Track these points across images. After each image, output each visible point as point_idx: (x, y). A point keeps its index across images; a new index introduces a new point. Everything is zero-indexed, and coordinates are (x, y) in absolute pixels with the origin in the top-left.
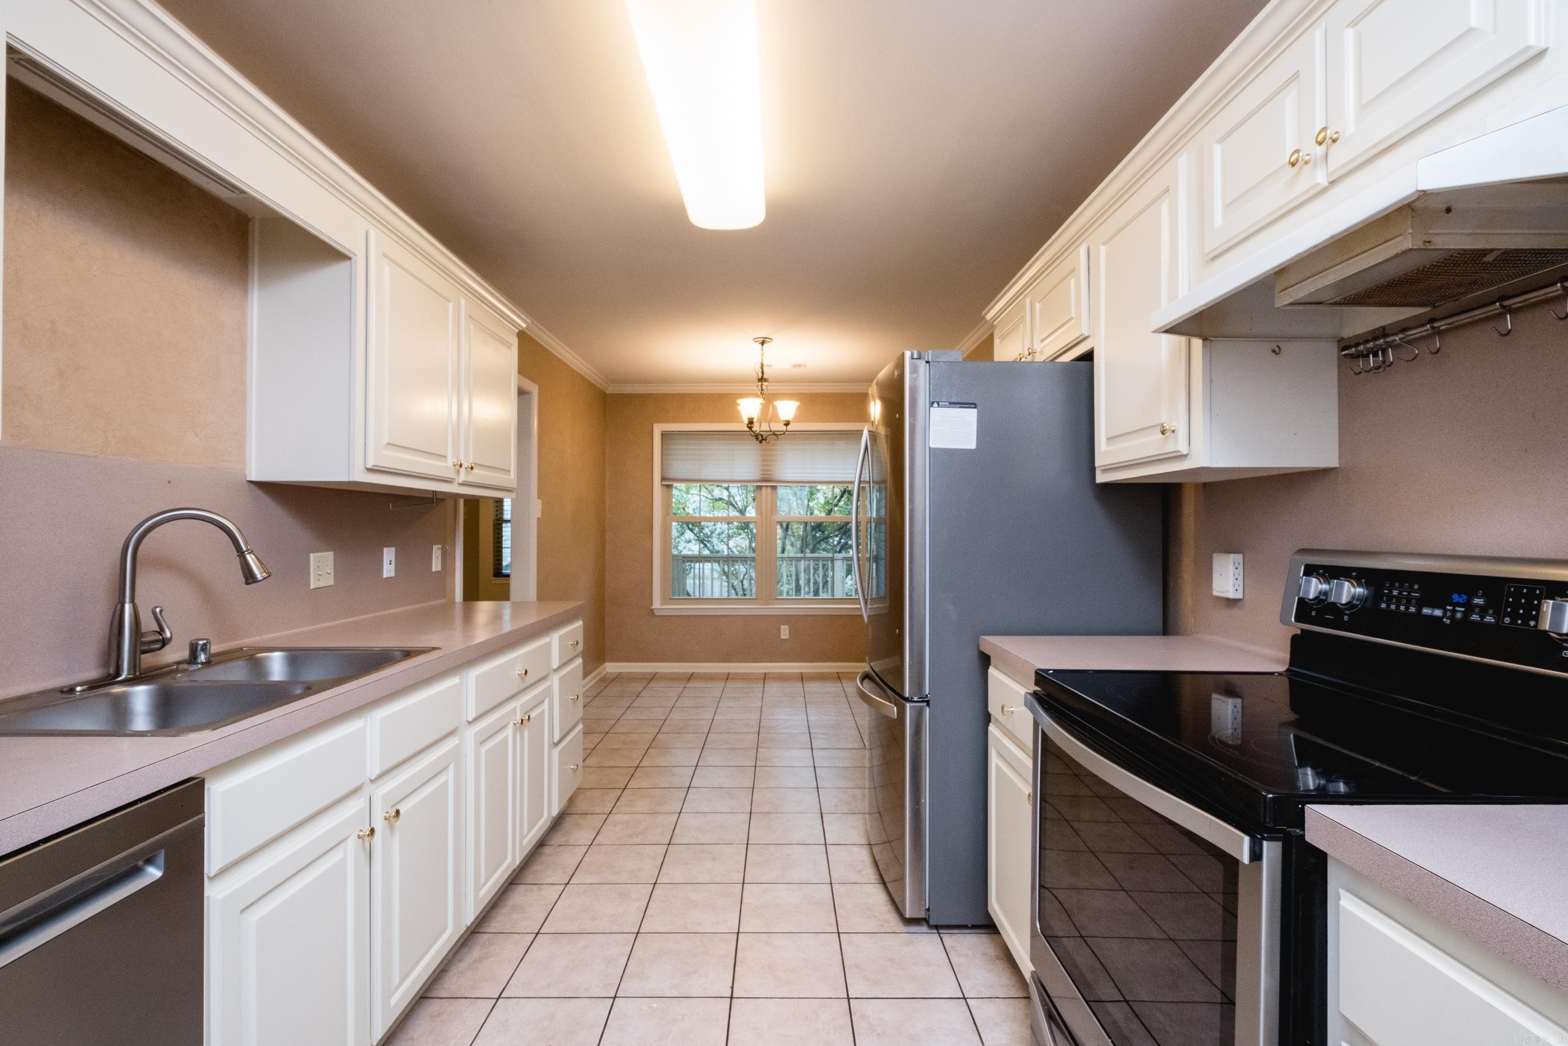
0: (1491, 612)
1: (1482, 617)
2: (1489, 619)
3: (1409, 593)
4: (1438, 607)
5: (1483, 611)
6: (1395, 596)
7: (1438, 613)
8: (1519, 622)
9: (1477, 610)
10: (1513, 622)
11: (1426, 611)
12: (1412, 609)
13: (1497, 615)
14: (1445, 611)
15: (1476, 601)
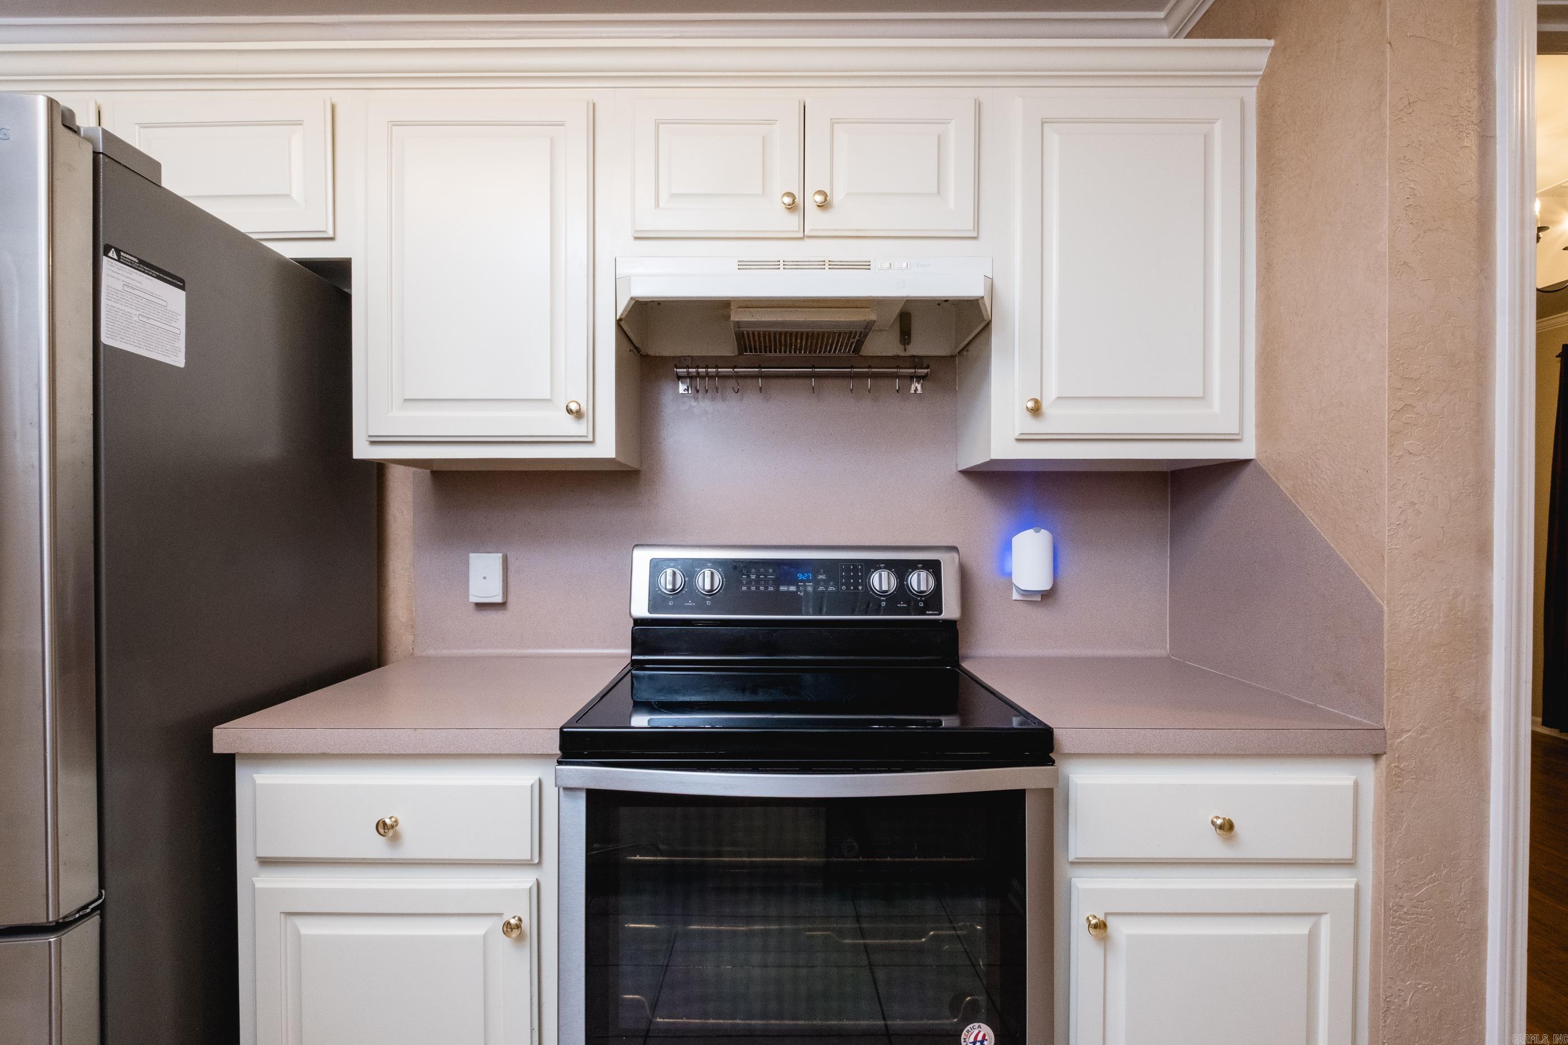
0: (832, 583)
1: (827, 588)
2: (831, 589)
3: (766, 576)
4: (792, 585)
5: (826, 583)
6: (753, 580)
7: (793, 588)
8: (852, 588)
9: (822, 583)
10: (848, 588)
11: (783, 588)
12: (771, 589)
13: (836, 584)
14: (798, 587)
15: (820, 577)
